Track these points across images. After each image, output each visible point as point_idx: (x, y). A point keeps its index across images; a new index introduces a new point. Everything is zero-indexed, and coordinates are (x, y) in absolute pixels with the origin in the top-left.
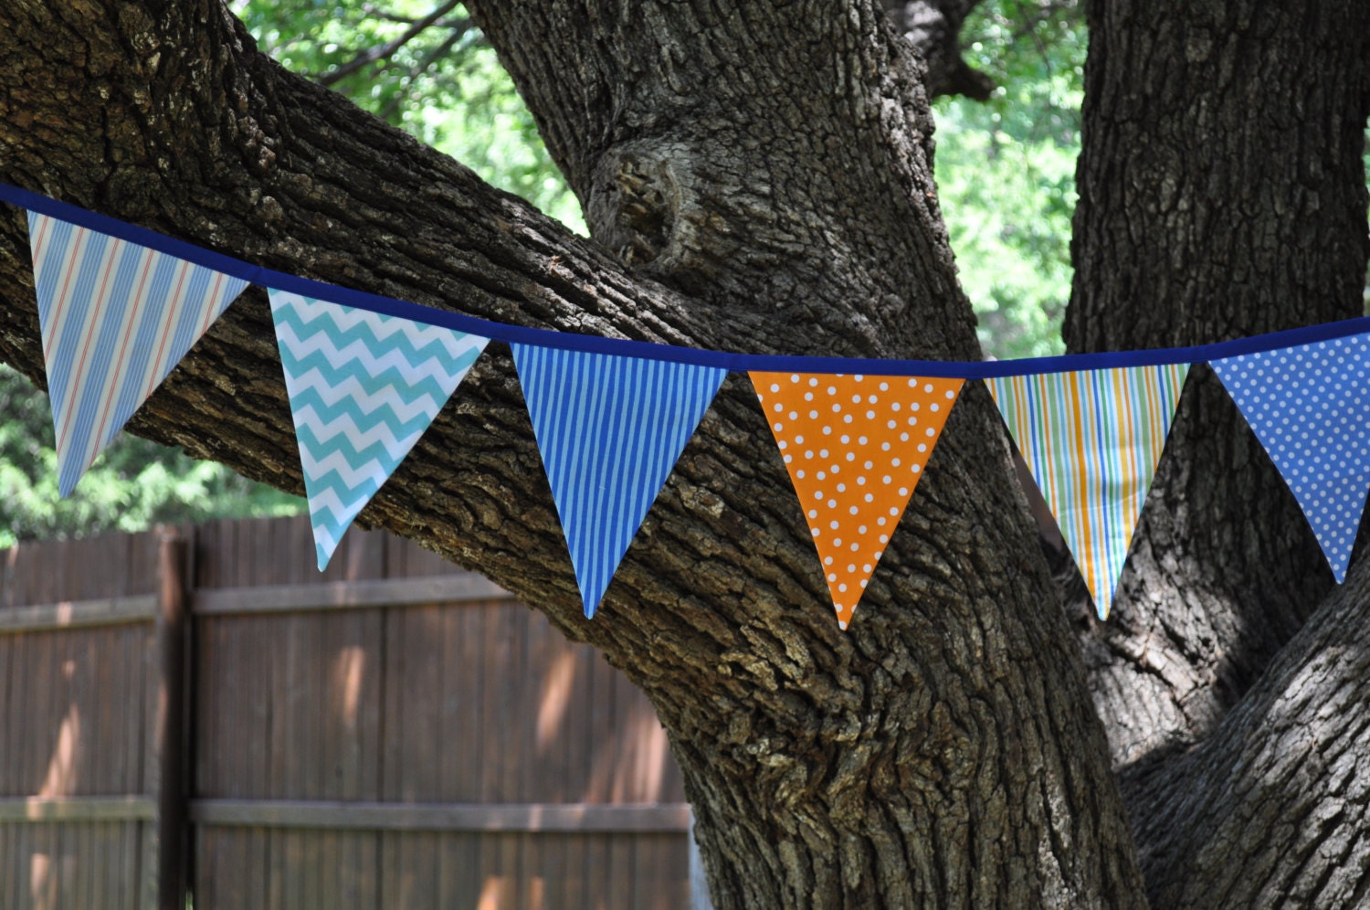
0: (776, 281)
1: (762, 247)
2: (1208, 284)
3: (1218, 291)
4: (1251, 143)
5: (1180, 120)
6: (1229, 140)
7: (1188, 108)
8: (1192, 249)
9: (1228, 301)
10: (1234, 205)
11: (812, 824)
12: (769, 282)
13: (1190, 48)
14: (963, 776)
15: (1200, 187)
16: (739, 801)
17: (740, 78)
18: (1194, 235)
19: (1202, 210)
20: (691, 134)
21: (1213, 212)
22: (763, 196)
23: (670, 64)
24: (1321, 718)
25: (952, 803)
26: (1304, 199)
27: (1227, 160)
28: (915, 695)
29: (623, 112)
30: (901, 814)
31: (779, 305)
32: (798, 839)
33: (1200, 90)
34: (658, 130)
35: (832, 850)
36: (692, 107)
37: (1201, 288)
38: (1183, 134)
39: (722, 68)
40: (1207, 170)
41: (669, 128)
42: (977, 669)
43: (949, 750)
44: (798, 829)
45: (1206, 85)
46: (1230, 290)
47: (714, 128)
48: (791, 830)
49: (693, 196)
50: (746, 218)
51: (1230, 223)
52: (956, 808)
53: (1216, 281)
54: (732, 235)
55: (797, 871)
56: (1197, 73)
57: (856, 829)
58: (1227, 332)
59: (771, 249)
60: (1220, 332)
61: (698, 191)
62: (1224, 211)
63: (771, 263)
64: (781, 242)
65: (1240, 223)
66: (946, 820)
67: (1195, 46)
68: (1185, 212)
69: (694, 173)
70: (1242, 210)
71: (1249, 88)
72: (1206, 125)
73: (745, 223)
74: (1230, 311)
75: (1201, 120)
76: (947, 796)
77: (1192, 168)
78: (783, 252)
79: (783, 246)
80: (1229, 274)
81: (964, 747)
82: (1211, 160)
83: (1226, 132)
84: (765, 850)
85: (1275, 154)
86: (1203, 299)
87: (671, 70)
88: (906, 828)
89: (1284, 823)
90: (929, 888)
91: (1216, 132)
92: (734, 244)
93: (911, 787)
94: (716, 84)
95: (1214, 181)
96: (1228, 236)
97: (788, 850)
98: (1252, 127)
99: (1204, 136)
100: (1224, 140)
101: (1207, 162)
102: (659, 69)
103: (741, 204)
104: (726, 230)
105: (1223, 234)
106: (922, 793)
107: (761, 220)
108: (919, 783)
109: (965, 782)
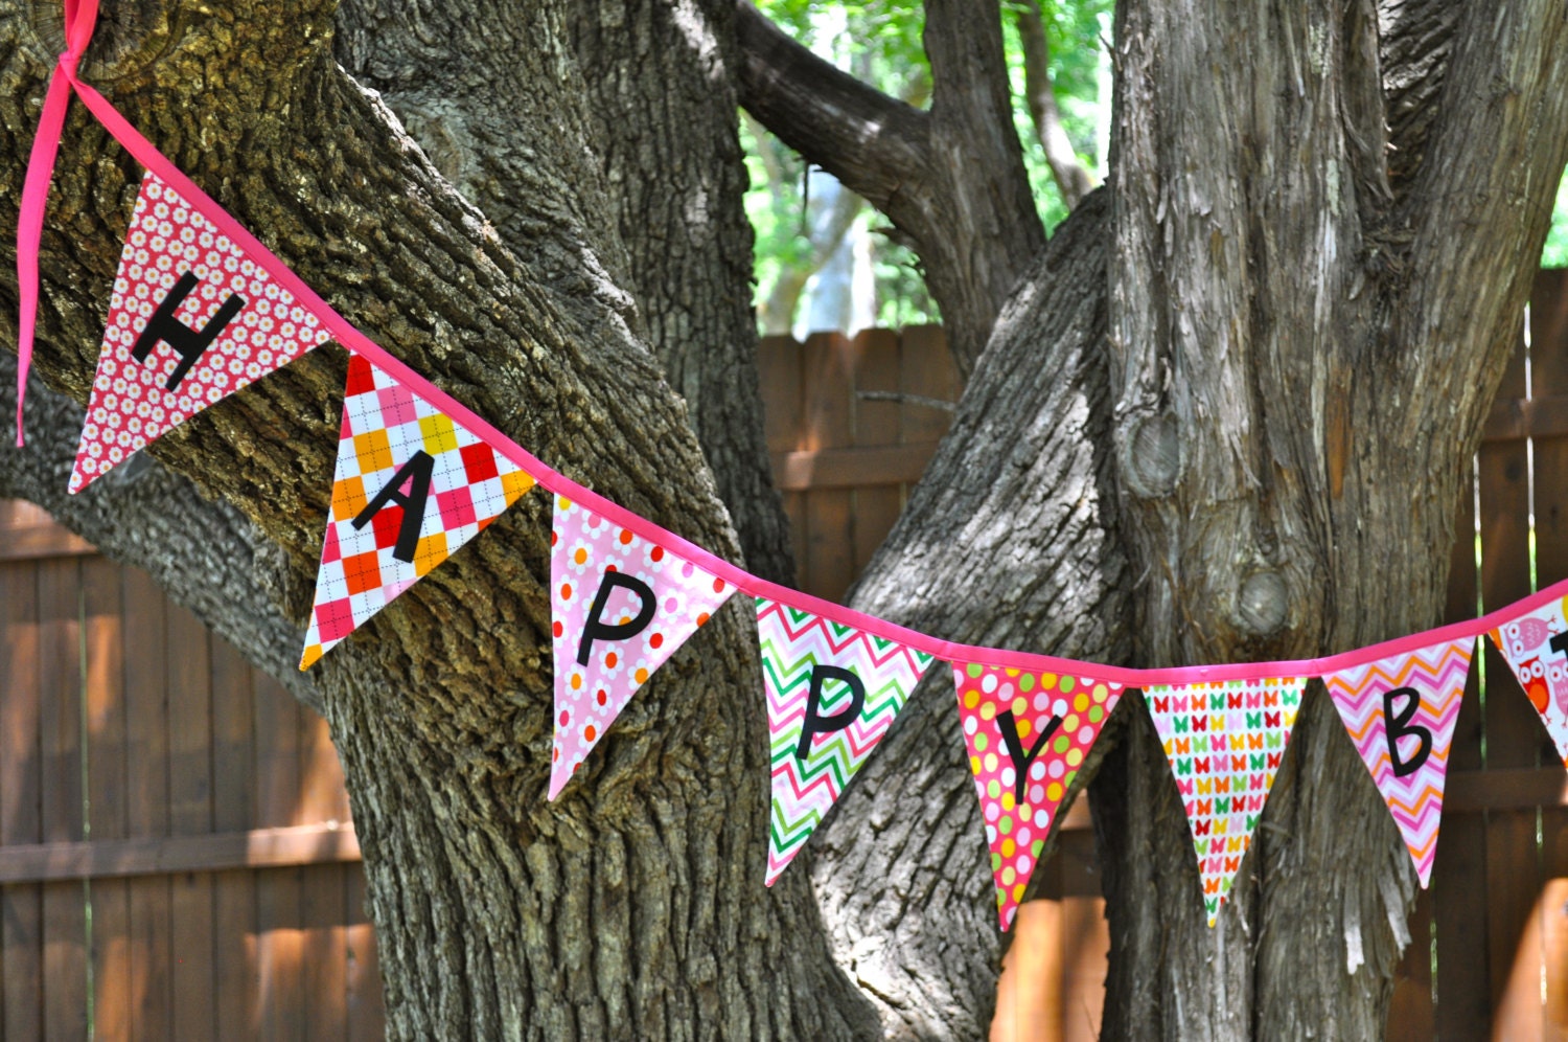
0: (548, 250)
1: (532, 213)
2: (646, 258)
3: (658, 265)
4: (676, 115)
5: (598, 86)
6: (653, 109)
7: (606, 75)
8: (628, 221)
9: (668, 276)
10: (666, 178)
11: (572, 823)
12: (540, 252)
13: (603, 12)
14: (719, 764)
15: (631, 158)
16: (485, 804)
17: (480, 32)
18: (630, 207)
19: (636, 182)
20: (452, 90)
21: (648, 184)
22: (529, 160)
23: (417, 13)
24: (932, 692)
25: (710, 791)
26: (725, 174)
27: (654, 131)
28: (692, 682)
29: (367, 62)
30: (663, 807)
31: (550, 275)
32: (553, 841)
33: (618, 57)
34: (415, 83)
35: (587, 850)
36: (445, 61)
37: (640, 263)
38: (604, 101)
39: (464, 18)
40: (635, 141)
41: (425, 83)
42: (732, 652)
43: (710, 737)
44: (556, 830)
45: (622, 51)
46: (670, 265)
47: (473, 84)
48: (548, 831)
49: (474, 158)
50: (519, 183)
51: (664, 197)
52: (715, 796)
53: (656, 255)
54: (508, 201)
55: (547, 873)
56: (612, 39)
57: (619, 825)
58: (669, 309)
59: (539, 216)
60: (663, 309)
61: (479, 152)
62: (658, 184)
63: (541, 231)
64: (548, 208)
65: (673, 196)
66: (705, 810)
67: (609, 10)
68: (619, 183)
69: (470, 132)
70: (674, 184)
71: (666, 57)
72: (629, 94)
73: (518, 187)
74: (671, 287)
75: (623, 88)
76: (706, 784)
77: (620, 138)
78: (550, 219)
79: (550, 213)
80: (667, 249)
81: (721, 733)
82: (640, 129)
83: (648, 101)
84: (506, 854)
85: (695, 127)
86: (644, 274)
87: (418, 19)
88: (665, 820)
89: (909, 796)
90: (684, 881)
91: (639, 102)
92: (509, 211)
93: (673, 777)
94: (463, 37)
95: (645, 153)
96: (665, 209)
97: (539, 855)
98: (674, 97)
99: (630, 105)
100: (648, 109)
101: (636, 132)
102: (404, 14)
103: (513, 167)
104: (501, 195)
105: (659, 207)
106: (682, 783)
107: (531, 185)
108: (681, 773)
109: (722, 770)
